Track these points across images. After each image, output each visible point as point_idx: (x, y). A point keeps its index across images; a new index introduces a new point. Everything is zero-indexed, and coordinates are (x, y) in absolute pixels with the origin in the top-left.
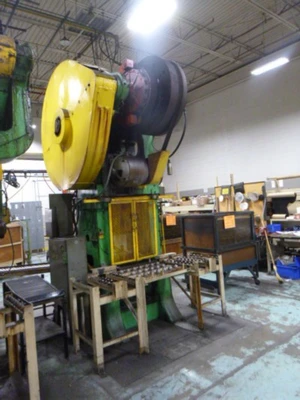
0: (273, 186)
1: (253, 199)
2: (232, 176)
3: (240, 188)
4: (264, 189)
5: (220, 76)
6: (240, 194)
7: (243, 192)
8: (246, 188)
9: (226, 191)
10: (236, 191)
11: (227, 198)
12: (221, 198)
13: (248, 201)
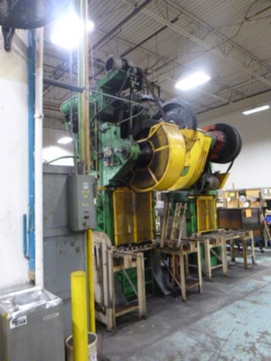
0: (266, 192)
1: (253, 200)
2: (233, 185)
3: (243, 193)
4: (260, 194)
5: (212, 109)
6: (243, 197)
7: (245, 195)
8: (247, 193)
9: (232, 195)
10: (240, 194)
11: (233, 199)
12: (229, 199)
13: (249, 201)
